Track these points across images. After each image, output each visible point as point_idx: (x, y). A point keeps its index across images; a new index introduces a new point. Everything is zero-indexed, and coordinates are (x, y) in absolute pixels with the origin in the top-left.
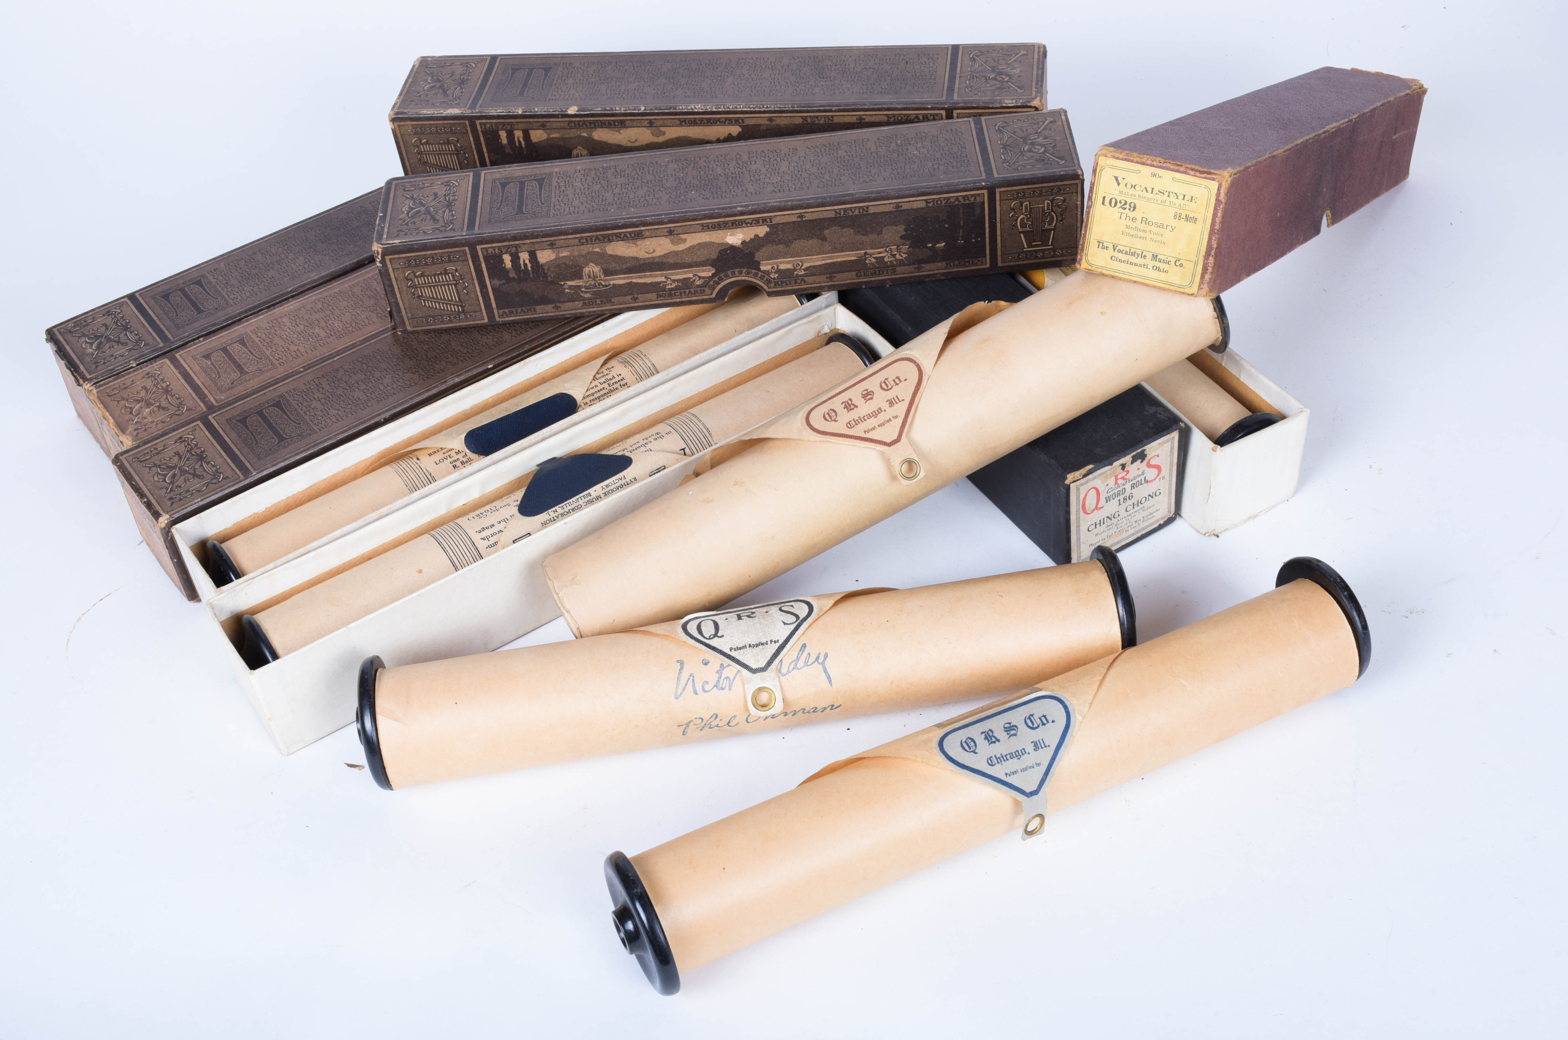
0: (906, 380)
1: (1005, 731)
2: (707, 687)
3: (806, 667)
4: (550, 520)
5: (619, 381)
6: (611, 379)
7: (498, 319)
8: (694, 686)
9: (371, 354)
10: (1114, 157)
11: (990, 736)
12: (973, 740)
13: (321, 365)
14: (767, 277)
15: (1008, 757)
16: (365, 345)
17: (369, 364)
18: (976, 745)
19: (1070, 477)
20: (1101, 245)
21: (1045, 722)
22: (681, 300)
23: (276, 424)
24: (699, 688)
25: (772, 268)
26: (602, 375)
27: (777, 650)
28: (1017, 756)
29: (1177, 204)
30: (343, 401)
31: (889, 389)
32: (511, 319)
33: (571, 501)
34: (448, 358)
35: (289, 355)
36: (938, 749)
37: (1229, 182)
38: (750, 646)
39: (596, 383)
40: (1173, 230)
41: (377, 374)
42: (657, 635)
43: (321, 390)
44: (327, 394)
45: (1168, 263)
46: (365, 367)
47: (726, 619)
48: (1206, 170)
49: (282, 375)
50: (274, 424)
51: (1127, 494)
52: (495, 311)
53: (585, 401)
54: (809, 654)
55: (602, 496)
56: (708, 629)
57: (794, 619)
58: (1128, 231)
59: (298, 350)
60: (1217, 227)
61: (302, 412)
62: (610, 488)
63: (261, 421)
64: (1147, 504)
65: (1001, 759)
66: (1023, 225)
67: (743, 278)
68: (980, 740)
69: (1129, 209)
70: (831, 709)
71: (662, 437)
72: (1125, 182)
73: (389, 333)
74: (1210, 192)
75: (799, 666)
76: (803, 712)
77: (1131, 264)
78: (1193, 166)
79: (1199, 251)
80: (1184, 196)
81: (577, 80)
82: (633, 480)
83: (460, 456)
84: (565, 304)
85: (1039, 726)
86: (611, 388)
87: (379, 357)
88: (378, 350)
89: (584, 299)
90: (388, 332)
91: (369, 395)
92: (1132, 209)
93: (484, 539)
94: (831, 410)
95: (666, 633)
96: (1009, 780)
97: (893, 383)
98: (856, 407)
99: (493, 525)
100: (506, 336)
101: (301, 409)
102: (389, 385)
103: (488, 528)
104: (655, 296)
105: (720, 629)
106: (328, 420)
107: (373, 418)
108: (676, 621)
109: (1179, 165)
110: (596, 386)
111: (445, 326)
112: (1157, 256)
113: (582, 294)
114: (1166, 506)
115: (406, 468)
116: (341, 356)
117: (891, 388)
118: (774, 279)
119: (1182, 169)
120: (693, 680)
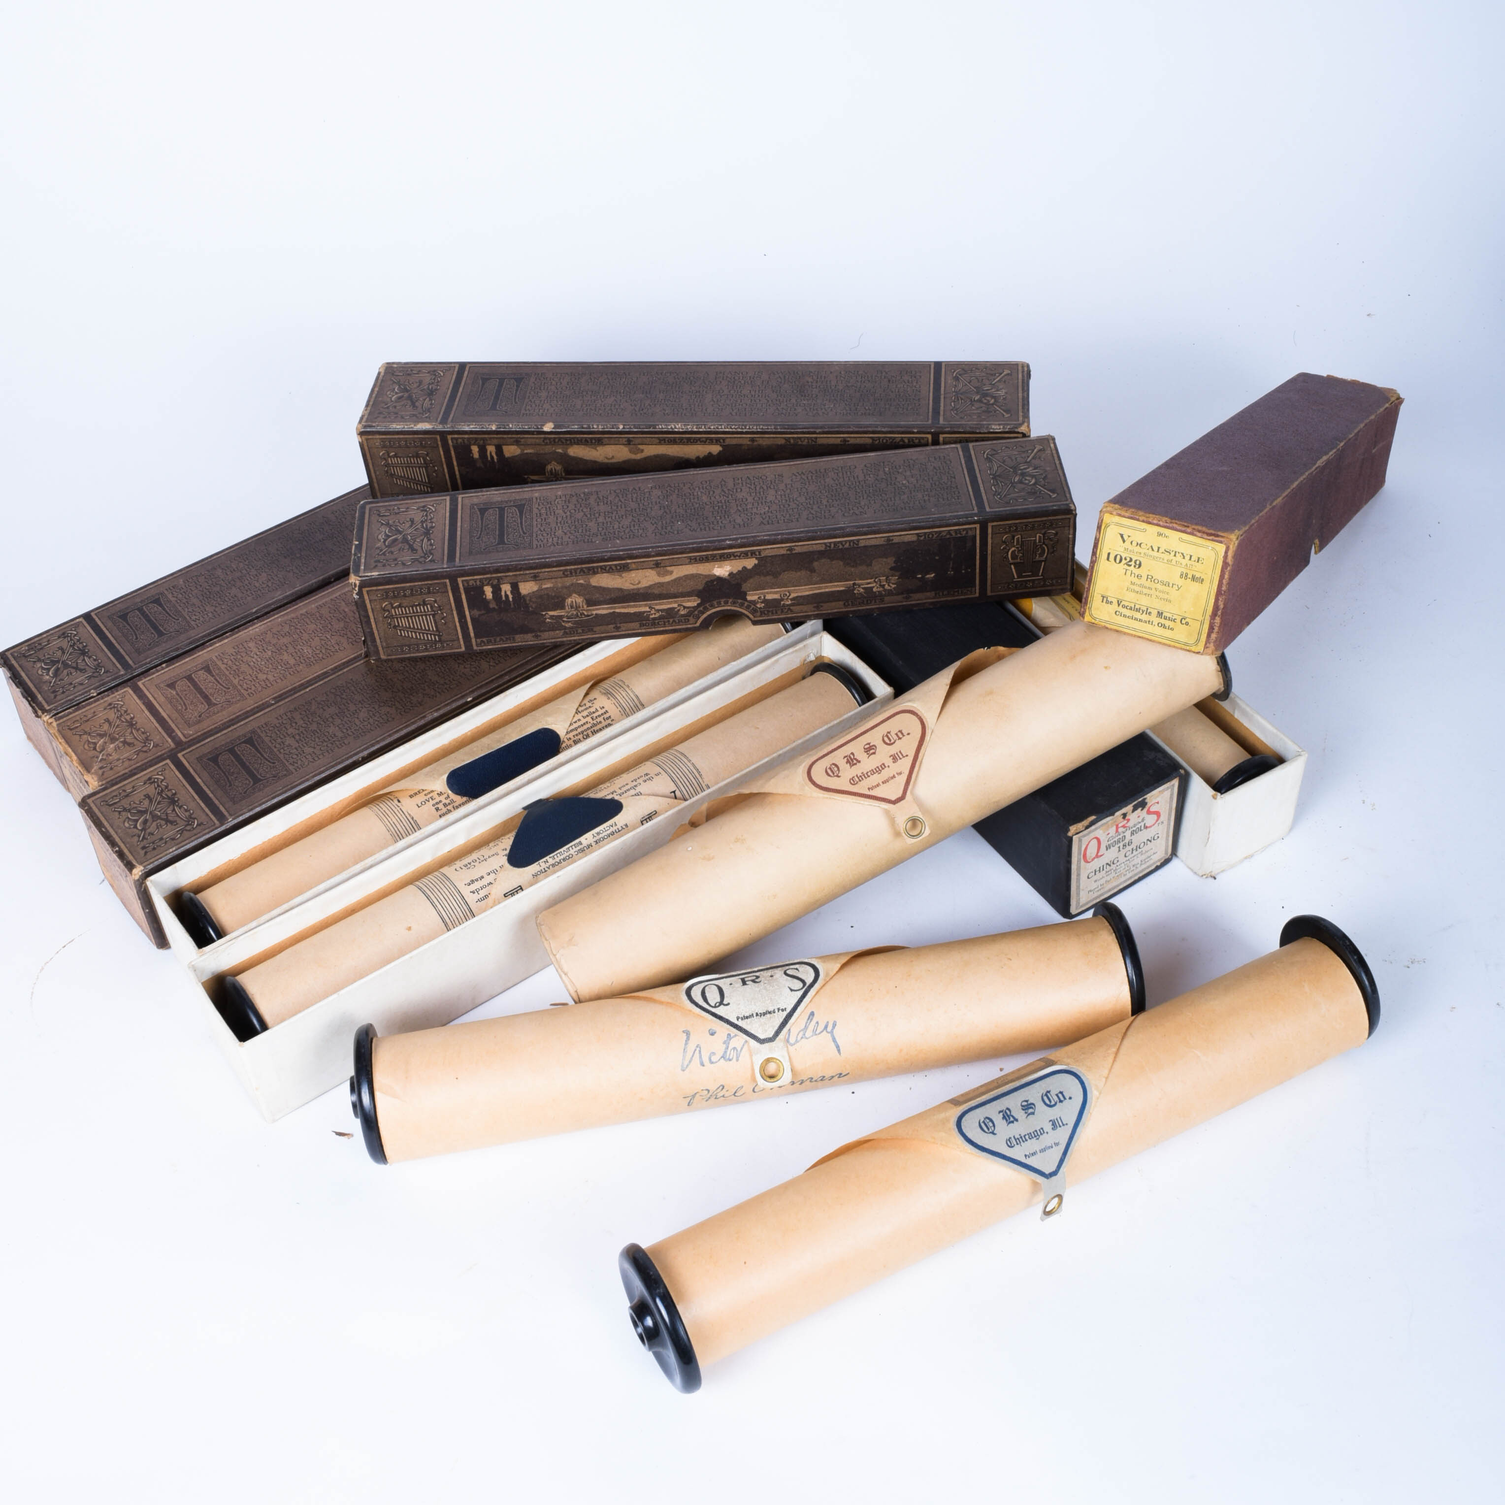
0: (908, 734)
1: (1023, 1110)
2: (714, 1059)
3: (815, 1037)
4: (541, 872)
5: (602, 714)
6: (594, 712)
7: (475, 648)
8: (700, 1057)
9: (345, 684)
10: (1120, 515)
11: (1008, 1116)
12: (991, 1120)
13: (293, 697)
14: (753, 606)
15: (1027, 1137)
16: (337, 674)
17: (344, 696)
18: (994, 1126)
19: (1073, 829)
20: (1105, 599)
21: (1062, 1098)
22: (664, 629)
23: (250, 763)
24: (706, 1059)
25: (759, 598)
26: (584, 707)
27: (785, 1019)
28: (1035, 1136)
29: (1184, 564)
30: (318, 737)
31: (892, 744)
32: (489, 647)
33: (561, 850)
34: (425, 690)
35: (257, 685)
36: (956, 1130)
37: (1236, 544)
38: (757, 1015)
39: (579, 716)
40: (1179, 589)
41: (352, 707)
42: (661, 1003)
43: (294, 725)
44: (301, 729)
45: (1174, 620)
46: (339, 699)
47: (731, 984)
48: (1213, 532)
49: (252, 707)
50: (248, 764)
51: (1127, 841)
52: (473, 640)
53: (568, 736)
54: (817, 1023)
55: (593, 844)
56: (713, 996)
57: (801, 985)
58: (1133, 587)
59: (267, 679)
60: (1224, 588)
61: (275, 750)
62: (601, 836)
63: (234, 760)
64: (1144, 849)
65: (1021, 1140)
66: (1014, 556)
67: (729, 608)
68: (998, 1119)
69: (1135, 566)
70: (839, 1077)
71: (651, 779)
72: (1131, 539)
73: (362, 662)
74: (1217, 554)
75: (807, 1035)
76: (811, 1081)
77: (1136, 619)
78: (1200, 528)
79: (1205, 611)
80: (1191, 556)
81: (551, 393)
82: (624, 827)
83: (442, 798)
84: (545, 633)
85: (1056, 1103)
86: (595, 722)
87: (353, 688)
88: (352, 679)
89: (565, 628)
90: (360, 660)
91: (345, 731)
92: (1137, 566)
93: (473, 892)
94: (833, 764)
95: (670, 1001)
96: (1028, 1161)
97: (895, 737)
98: (859, 762)
99: (482, 877)
100: (484, 665)
101: (275, 747)
102: (366, 719)
103: (477, 880)
104: (638, 625)
105: (725, 996)
106: (304, 759)
107: (351, 757)
108: (679, 985)
109: (1186, 526)
110: (579, 720)
111: (421, 654)
112: (1162, 613)
113: (563, 624)
114: (1163, 848)
115: (387, 811)
116: (313, 687)
117: (894, 742)
118: (760, 608)
119: (1189, 530)
120: (700, 1051)
